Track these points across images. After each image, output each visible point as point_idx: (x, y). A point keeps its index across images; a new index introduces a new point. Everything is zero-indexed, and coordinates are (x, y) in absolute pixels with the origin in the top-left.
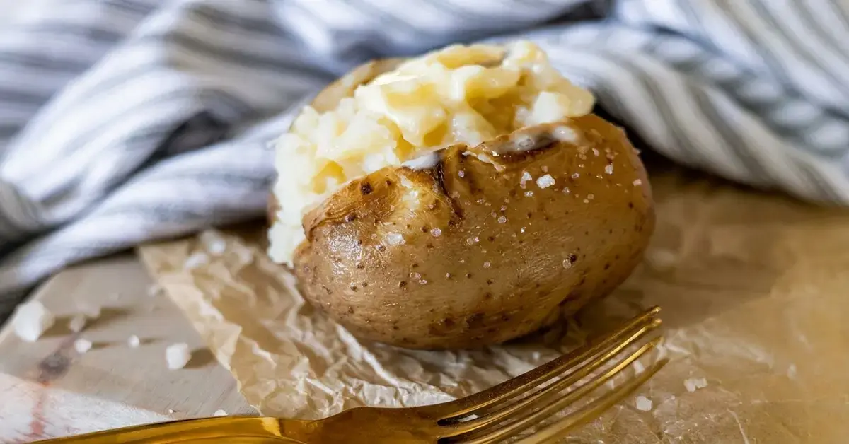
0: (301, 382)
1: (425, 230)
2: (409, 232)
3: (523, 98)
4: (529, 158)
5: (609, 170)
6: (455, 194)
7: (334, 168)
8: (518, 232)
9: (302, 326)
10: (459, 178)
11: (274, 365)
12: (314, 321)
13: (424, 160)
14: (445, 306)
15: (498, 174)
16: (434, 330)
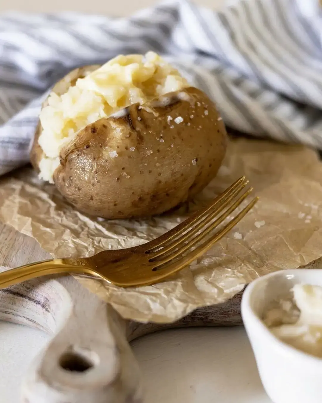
0: (70, 241)
1: (127, 148)
2: (119, 150)
3: (158, 81)
4: (169, 109)
5: (206, 113)
6: (138, 129)
7: (71, 124)
8: (170, 146)
9: (59, 215)
10: (138, 121)
11: (54, 234)
12: (65, 213)
13: (120, 113)
14: (140, 190)
15: (156, 118)
16: (134, 204)
